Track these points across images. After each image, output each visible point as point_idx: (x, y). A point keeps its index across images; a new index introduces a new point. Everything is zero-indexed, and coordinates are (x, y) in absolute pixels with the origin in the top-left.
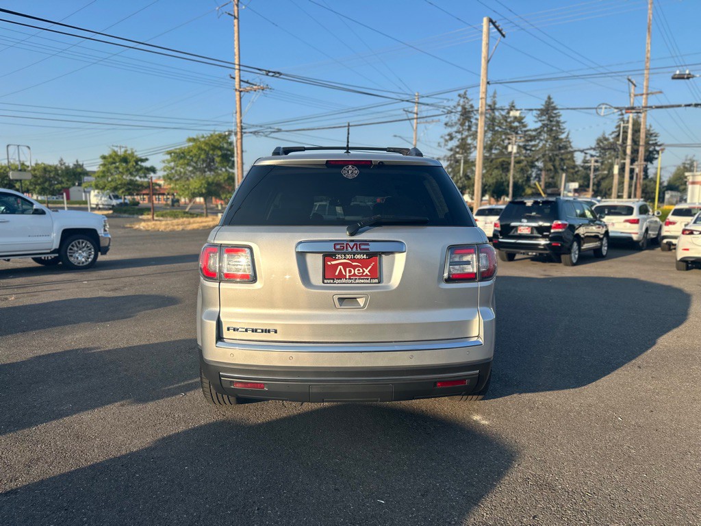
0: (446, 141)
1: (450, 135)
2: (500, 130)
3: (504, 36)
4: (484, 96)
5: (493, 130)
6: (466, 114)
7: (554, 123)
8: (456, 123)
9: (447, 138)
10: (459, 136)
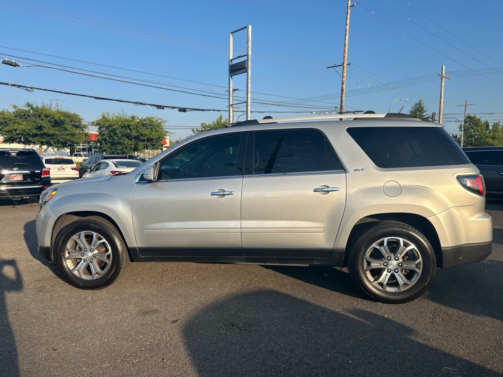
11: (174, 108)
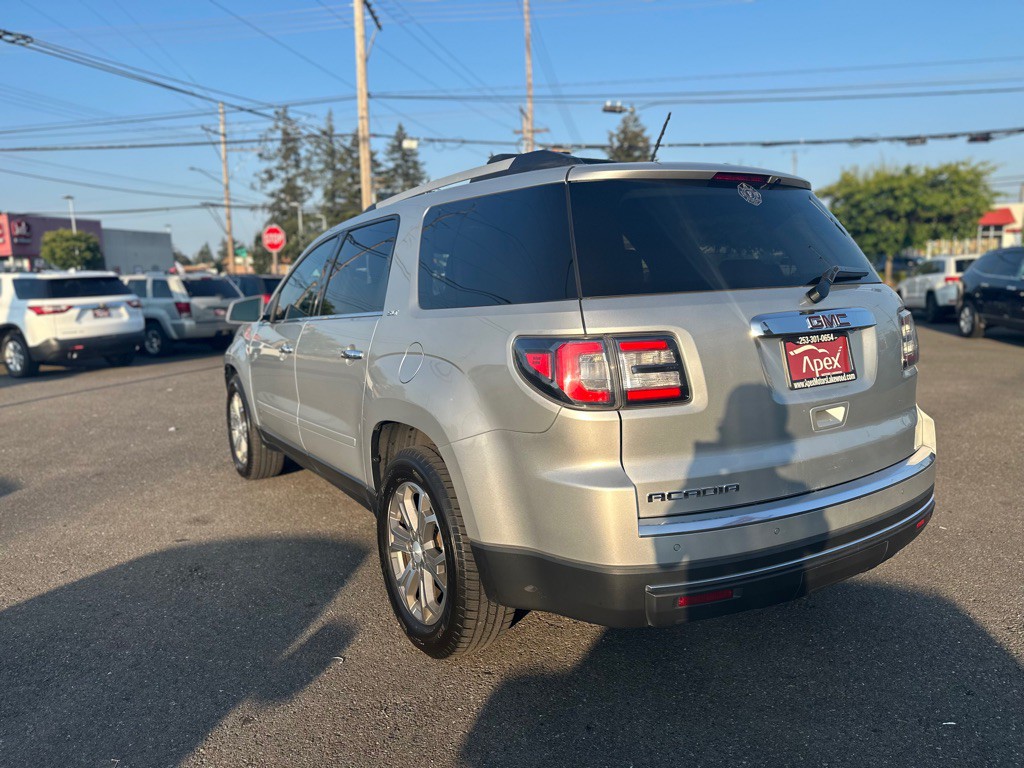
0: (263, 181)
1: (268, 172)
2: (344, 169)
3: (379, 27)
4: (365, 114)
5: (333, 168)
6: (290, 144)
7: (410, 164)
8: (276, 155)
9: (265, 176)
10: (283, 175)
11: (953, 136)
